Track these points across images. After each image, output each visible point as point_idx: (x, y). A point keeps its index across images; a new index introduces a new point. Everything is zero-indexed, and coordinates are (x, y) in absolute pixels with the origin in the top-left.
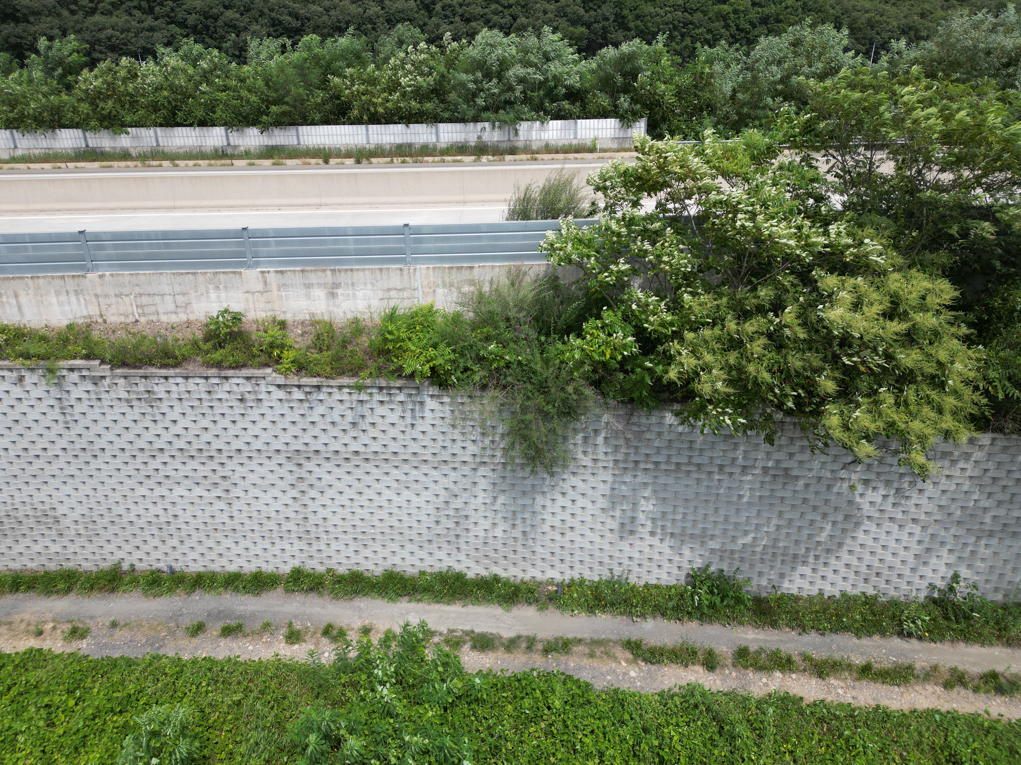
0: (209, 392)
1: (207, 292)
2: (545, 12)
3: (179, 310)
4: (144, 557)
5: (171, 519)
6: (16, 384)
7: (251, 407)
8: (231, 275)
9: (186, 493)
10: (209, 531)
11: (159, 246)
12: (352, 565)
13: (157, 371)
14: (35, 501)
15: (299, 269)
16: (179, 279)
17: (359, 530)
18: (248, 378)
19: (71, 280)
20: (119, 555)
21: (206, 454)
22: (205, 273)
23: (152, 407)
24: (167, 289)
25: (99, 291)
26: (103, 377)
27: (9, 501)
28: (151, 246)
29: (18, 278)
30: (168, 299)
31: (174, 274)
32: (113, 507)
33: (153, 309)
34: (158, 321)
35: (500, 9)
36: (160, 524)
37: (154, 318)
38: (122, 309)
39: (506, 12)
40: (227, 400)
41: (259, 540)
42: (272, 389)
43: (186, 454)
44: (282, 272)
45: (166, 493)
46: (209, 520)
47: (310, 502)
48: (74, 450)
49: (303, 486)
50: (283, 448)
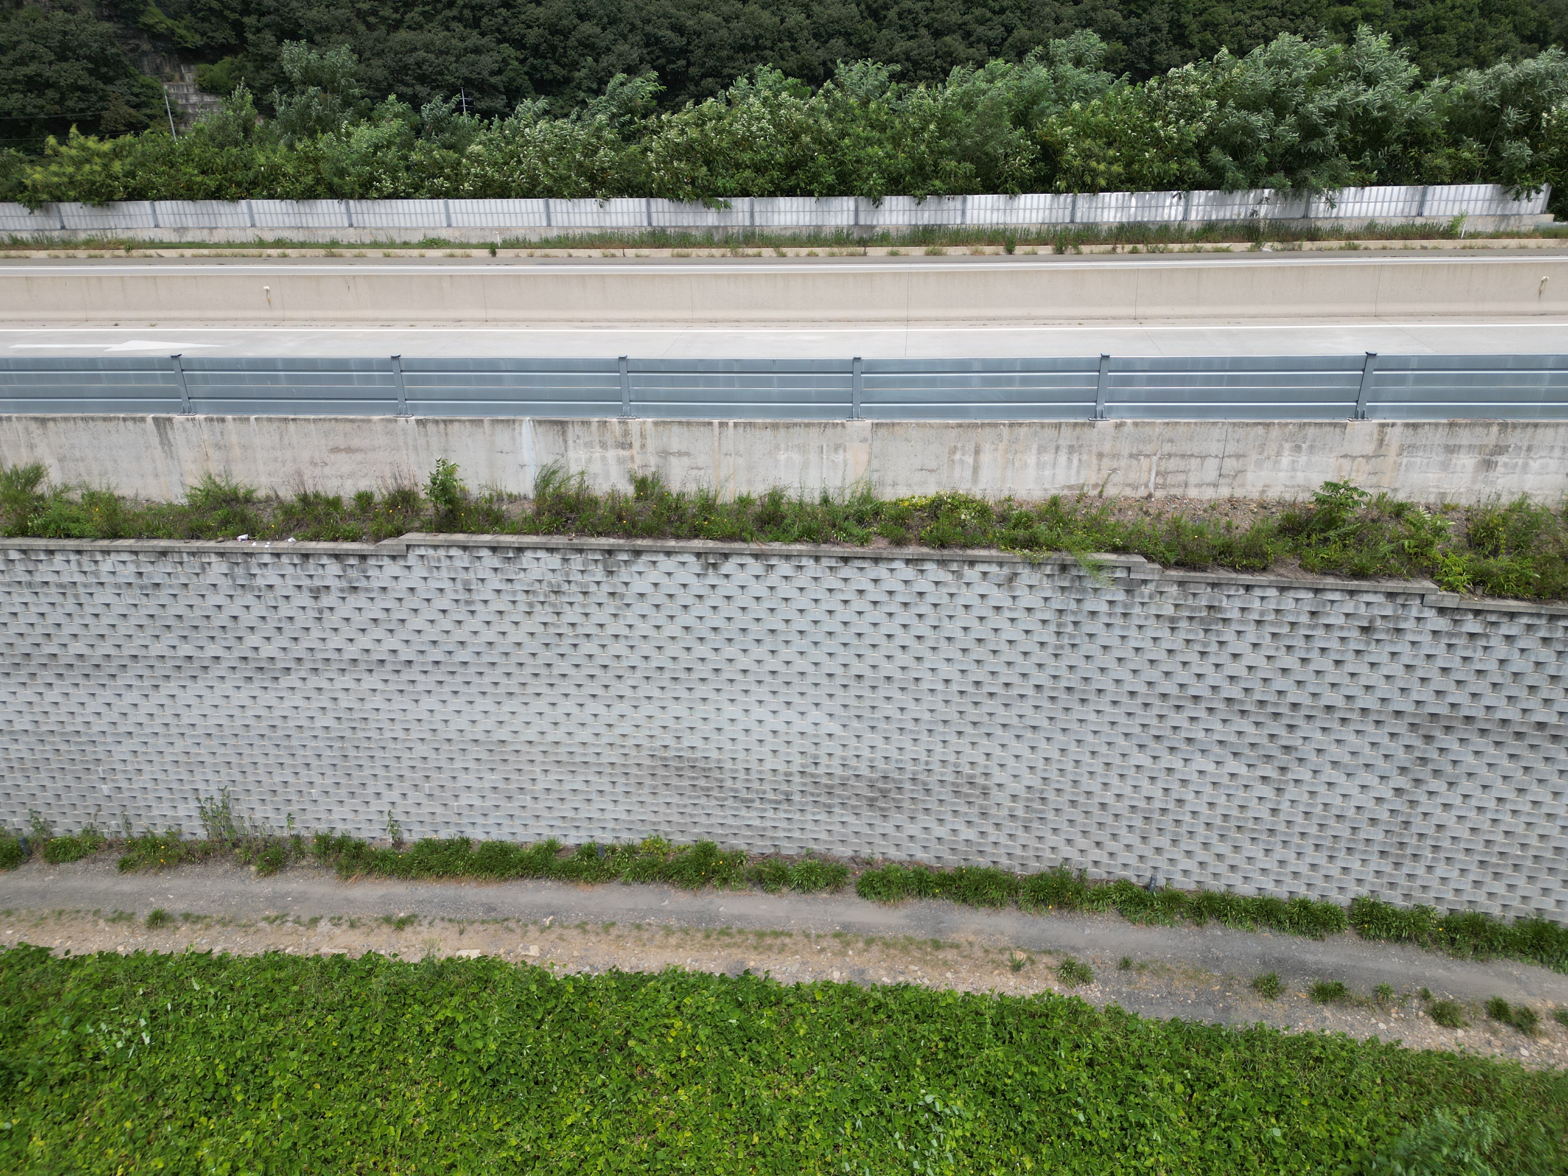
0: (1313, 614)
1: (1279, 454)
2: (1058, 20)
3: (1222, 481)
4: (1105, 859)
5: (1171, 806)
6: (999, 585)
7: (1378, 641)
8: (1327, 429)
9: (1211, 768)
10: (1229, 828)
11: (1220, 381)
12: (1462, 903)
13: (1234, 575)
14: (964, 760)
15: (1445, 421)
16: (1240, 432)
17: (1497, 849)
18: (1391, 595)
19: (1070, 430)
20: (1067, 851)
21: (1270, 709)
22: (1287, 424)
23: (1206, 631)
24: (1214, 448)
25: (1107, 448)
26: (1145, 582)
27: (923, 757)
28: (1208, 381)
29: (989, 424)
30: (1212, 464)
31: (1234, 424)
32: (1085, 779)
33: (1181, 477)
34: (1184, 497)
35: (989, 15)
36: (1151, 811)
37: (1178, 492)
38: (1133, 477)
39: (997, 19)
40: (1342, 628)
41: (1309, 850)
42: (1429, 614)
43: (1237, 707)
44: (1415, 426)
45: (1178, 764)
46: (1235, 812)
47: (1423, 798)
48: (1054, 689)
49: (1424, 773)
50: (1409, 708)
